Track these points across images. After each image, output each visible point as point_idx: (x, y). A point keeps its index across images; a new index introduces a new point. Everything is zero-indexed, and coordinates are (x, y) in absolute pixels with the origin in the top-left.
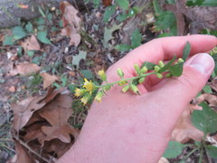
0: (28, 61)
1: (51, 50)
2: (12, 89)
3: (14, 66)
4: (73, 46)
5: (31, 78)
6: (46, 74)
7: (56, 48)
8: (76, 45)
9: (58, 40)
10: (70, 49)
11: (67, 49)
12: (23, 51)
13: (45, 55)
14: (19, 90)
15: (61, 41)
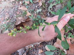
0: (25, 6)
1: (32, 5)
2: (18, 13)
3: (21, 6)
4: (39, 6)
5: (24, 12)
6: (28, 12)
7: (34, 5)
8: (40, 6)
9: (35, 2)
10: (38, 6)
11: (37, 6)
12: (24, 3)
13: (30, 6)
14: (20, 14)
15: (36, 3)
